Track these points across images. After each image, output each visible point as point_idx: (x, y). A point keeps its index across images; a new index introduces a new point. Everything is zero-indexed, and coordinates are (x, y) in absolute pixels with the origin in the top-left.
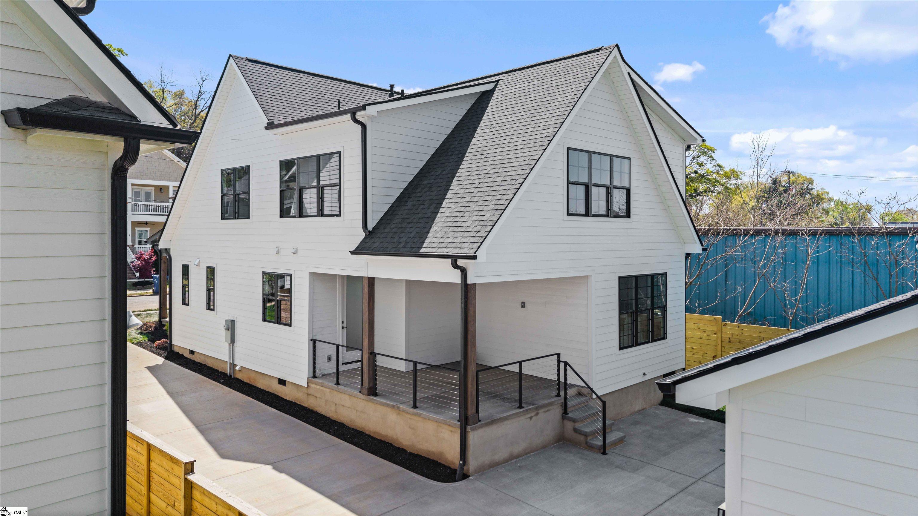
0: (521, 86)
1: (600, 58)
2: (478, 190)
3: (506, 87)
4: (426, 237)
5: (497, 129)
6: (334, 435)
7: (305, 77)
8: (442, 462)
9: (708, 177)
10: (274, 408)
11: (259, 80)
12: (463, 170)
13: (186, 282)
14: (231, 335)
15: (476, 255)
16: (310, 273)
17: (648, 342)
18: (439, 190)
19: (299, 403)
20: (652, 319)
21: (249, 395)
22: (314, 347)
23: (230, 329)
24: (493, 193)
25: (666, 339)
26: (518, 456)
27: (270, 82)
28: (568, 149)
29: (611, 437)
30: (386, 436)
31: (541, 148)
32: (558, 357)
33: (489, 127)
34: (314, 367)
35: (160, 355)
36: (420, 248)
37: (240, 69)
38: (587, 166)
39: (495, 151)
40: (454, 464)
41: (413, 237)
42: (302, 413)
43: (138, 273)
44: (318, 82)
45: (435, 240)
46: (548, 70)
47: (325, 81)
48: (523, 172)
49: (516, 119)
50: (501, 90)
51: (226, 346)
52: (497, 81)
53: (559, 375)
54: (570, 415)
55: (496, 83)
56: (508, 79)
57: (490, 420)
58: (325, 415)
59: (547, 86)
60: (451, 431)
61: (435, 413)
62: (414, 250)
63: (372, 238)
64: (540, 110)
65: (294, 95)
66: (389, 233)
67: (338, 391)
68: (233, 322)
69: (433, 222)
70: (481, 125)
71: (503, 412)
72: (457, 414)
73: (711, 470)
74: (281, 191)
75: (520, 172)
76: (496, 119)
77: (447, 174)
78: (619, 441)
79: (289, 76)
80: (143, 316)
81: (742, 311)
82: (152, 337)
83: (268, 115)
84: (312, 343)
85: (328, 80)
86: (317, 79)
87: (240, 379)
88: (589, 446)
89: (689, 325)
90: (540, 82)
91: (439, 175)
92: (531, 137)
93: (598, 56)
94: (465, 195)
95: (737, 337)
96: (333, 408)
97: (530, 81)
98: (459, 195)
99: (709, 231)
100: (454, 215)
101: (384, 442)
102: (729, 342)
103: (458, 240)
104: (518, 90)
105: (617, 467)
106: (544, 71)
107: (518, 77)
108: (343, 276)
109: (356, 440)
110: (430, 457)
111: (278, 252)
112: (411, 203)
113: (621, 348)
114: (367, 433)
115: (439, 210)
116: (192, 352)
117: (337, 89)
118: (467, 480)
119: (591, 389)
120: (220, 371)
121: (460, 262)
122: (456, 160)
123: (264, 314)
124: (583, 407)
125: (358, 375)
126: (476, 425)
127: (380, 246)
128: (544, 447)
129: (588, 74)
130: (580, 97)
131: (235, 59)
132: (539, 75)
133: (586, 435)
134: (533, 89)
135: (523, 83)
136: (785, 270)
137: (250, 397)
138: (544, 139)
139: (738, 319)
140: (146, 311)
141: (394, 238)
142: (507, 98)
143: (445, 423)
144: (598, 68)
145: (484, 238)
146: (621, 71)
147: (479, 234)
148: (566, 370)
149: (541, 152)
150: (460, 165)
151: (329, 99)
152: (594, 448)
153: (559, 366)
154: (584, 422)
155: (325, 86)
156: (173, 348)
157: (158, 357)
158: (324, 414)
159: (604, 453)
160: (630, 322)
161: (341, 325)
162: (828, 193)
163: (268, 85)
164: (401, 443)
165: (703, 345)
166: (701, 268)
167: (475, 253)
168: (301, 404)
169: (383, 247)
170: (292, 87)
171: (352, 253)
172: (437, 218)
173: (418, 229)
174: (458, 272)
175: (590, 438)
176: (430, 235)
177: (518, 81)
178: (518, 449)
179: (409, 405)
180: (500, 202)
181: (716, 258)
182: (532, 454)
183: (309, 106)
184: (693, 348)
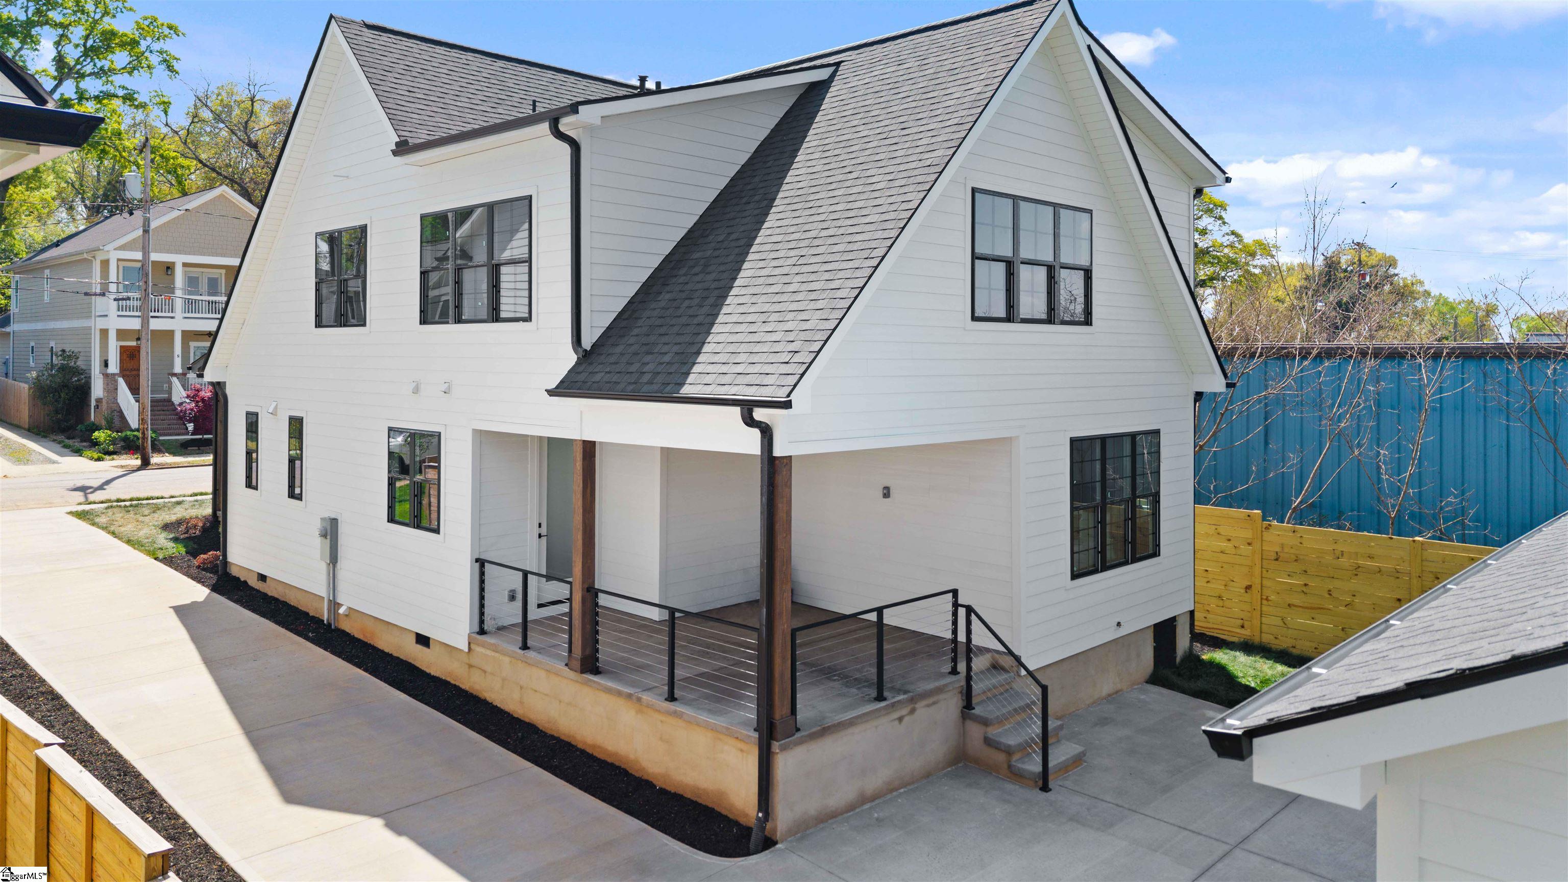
0: (882, 72)
1: (1034, 17)
2: (796, 269)
3: (855, 74)
4: (694, 364)
5: (836, 152)
6: (515, 751)
7: (476, 59)
8: (724, 812)
9: (1215, 253)
10: (405, 693)
11: (386, 63)
12: (769, 232)
13: (252, 445)
14: (331, 548)
15: (791, 401)
16: (475, 431)
17: (1125, 563)
18: (721, 270)
19: (453, 682)
20: (1133, 519)
21: (359, 666)
22: (482, 574)
23: (328, 537)
24: (827, 276)
25: (1159, 555)
26: (873, 798)
27: (406, 68)
28: (974, 191)
29: (1059, 755)
30: (615, 754)
31: (921, 187)
32: (953, 597)
33: (820, 148)
34: (482, 614)
35: (203, 583)
36: (682, 384)
37: (348, 42)
38: (1011, 225)
39: (831, 194)
40: (746, 815)
41: (668, 363)
42: (458, 702)
43: (192, 424)
44: (502, 70)
45: (710, 368)
46: (934, 42)
47: (514, 68)
48: (886, 234)
49: (872, 132)
50: (845, 81)
51: (321, 567)
52: (838, 64)
53: (955, 632)
54: (978, 711)
55: (834, 67)
56: (858, 60)
57: (819, 728)
58: (502, 707)
59: (932, 71)
60: (742, 751)
61: (711, 711)
62: (669, 388)
63: (591, 364)
64: (920, 116)
65: (452, 92)
66: (622, 354)
67: (526, 662)
68: (334, 522)
69: (709, 333)
70: (805, 145)
71: (846, 708)
72: (753, 716)
73: (1256, 825)
74: (422, 273)
75: (879, 234)
76: (834, 134)
77: (737, 239)
78: (1074, 762)
79: (445, 58)
80: (186, 505)
81: (1299, 500)
82: (195, 546)
83: (398, 127)
84: (477, 564)
85: (521, 66)
86: (501, 63)
87: (347, 631)
88: (1016, 775)
89: (1201, 529)
90: (918, 63)
91: (722, 241)
92: (902, 167)
93: (1029, 13)
94: (771, 280)
95: (1292, 551)
96: (516, 696)
97: (900, 62)
98: (761, 281)
99: (1235, 349)
100: (750, 318)
101: (612, 765)
102: (1277, 560)
103: (756, 369)
104: (876, 78)
105: (1071, 819)
106: (928, 43)
107: (876, 56)
108: (541, 438)
109: (556, 762)
110: (700, 801)
111: (416, 390)
112: (668, 296)
113: (1074, 576)
114: (580, 746)
115: (720, 309)
116: (263, 578)
117: (537, 82)
118: (773, 851)
119: (1017, 659)
120: (311, 615)
121: (760, 414)
122: (756, 212)
123: (391, 508)
124: (1001, 694)
125: (563, 631)
126: (790, 739)
127: (604, 380)
128: (928, 776)
129: (1011, 46)
130: (997, 89)
131: (340, 24)
132: (916, 50)
133: (1008, 751)
134: (905, 77)
135: (888, 65)
136: (1378, 424)
137: (360, 668)
138: (926, 170)
139: (1291, 515)
140: (196, 495)
141: (632, 364)
142: (856, 94)
143: (729, 733)
144: (1031, 36)
145: (807, 364)
146: (1075, 43)
147: (798, 358)
148: (969, 623)
149: (922, 195)
150: (764, 222)
151: (521, 101)
152: (1026, 778)
153: (955, 614)
154: (1005, 725)
155: (514, 77)
156: (230, 569)
157: (199, 586)
158: (499, 705)
159: (1045, 788)
160: (1092, 525)
161: (536, 531)
162: (1421, 283)
163: (403, 72)
164: (644, 768)
165: (1225, 566)
166: (1220, 420)
167: (788, 396)
168: (457, 684)
169: (610, 382)
170: (450, 77)
171: (551, 393)
172: (716, 325)
173: (678, 346)
174: (756, 433)
175: (1016, 757)
176: (701, 358)
177: (878, 63)
178: (872, 783)
179: (660, 695)
180: (839, 294)
181: (1248, 402)
182: (902, 790)
183: (481, 113)
184: (1207, 571)
